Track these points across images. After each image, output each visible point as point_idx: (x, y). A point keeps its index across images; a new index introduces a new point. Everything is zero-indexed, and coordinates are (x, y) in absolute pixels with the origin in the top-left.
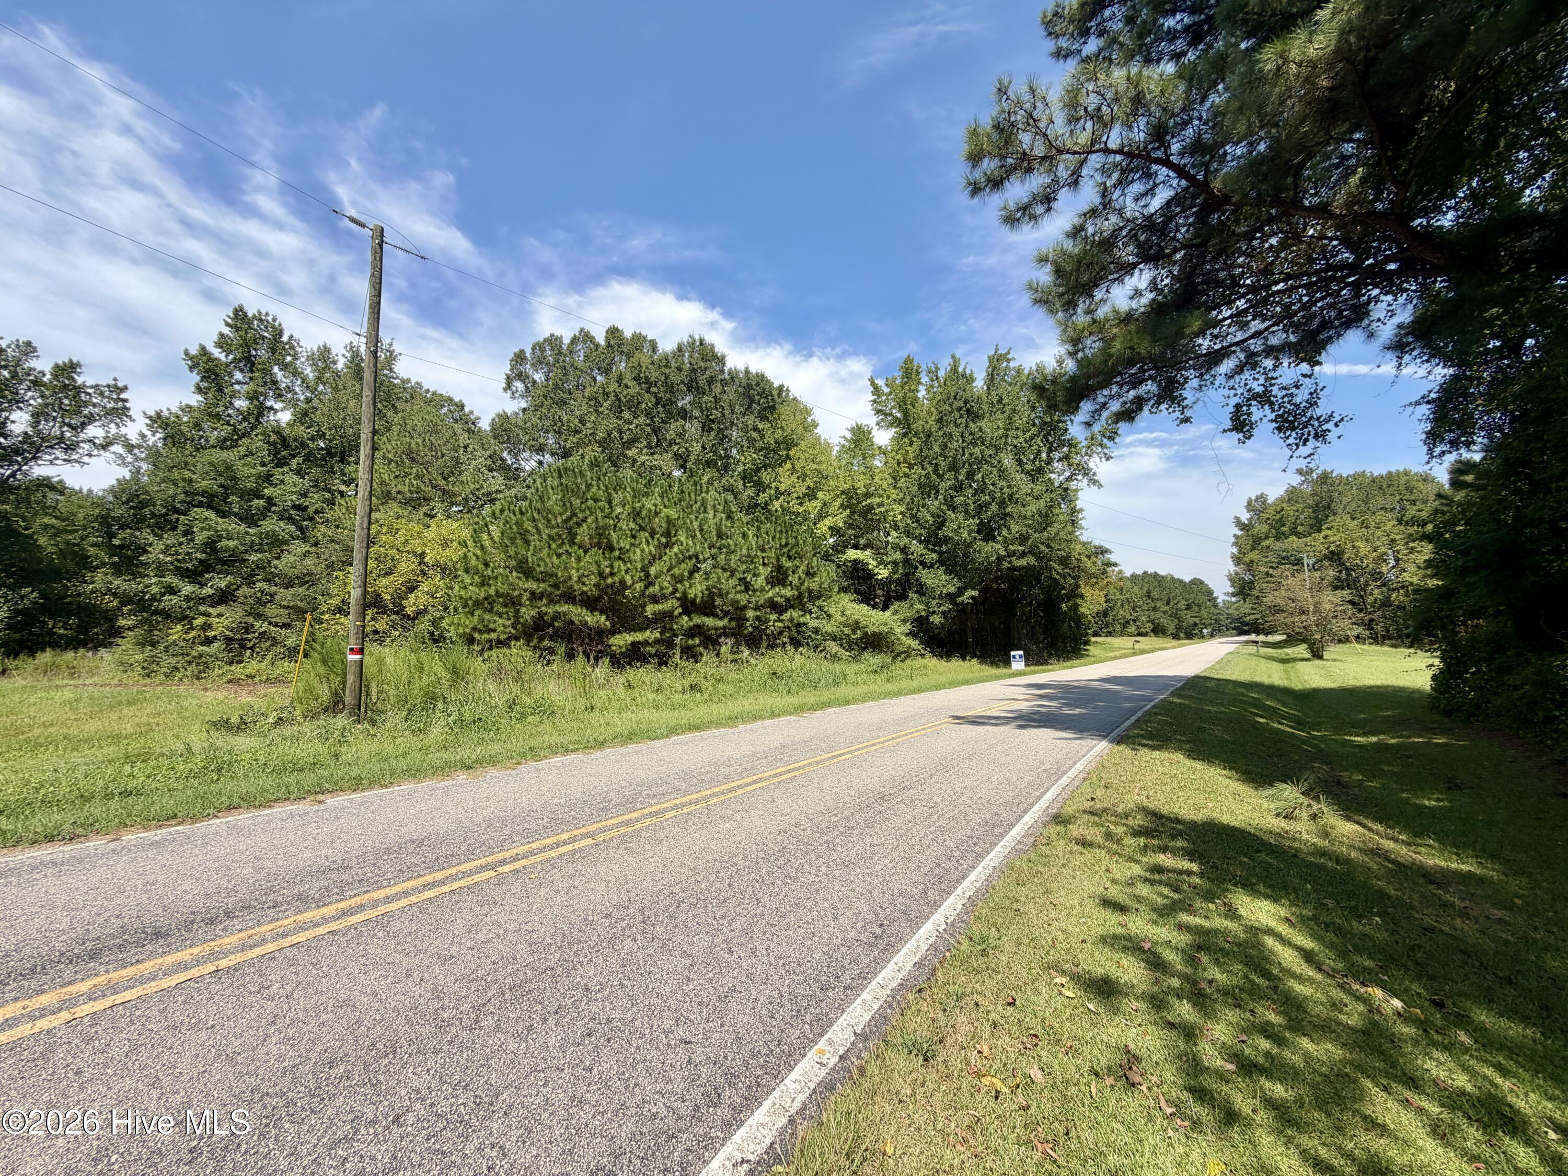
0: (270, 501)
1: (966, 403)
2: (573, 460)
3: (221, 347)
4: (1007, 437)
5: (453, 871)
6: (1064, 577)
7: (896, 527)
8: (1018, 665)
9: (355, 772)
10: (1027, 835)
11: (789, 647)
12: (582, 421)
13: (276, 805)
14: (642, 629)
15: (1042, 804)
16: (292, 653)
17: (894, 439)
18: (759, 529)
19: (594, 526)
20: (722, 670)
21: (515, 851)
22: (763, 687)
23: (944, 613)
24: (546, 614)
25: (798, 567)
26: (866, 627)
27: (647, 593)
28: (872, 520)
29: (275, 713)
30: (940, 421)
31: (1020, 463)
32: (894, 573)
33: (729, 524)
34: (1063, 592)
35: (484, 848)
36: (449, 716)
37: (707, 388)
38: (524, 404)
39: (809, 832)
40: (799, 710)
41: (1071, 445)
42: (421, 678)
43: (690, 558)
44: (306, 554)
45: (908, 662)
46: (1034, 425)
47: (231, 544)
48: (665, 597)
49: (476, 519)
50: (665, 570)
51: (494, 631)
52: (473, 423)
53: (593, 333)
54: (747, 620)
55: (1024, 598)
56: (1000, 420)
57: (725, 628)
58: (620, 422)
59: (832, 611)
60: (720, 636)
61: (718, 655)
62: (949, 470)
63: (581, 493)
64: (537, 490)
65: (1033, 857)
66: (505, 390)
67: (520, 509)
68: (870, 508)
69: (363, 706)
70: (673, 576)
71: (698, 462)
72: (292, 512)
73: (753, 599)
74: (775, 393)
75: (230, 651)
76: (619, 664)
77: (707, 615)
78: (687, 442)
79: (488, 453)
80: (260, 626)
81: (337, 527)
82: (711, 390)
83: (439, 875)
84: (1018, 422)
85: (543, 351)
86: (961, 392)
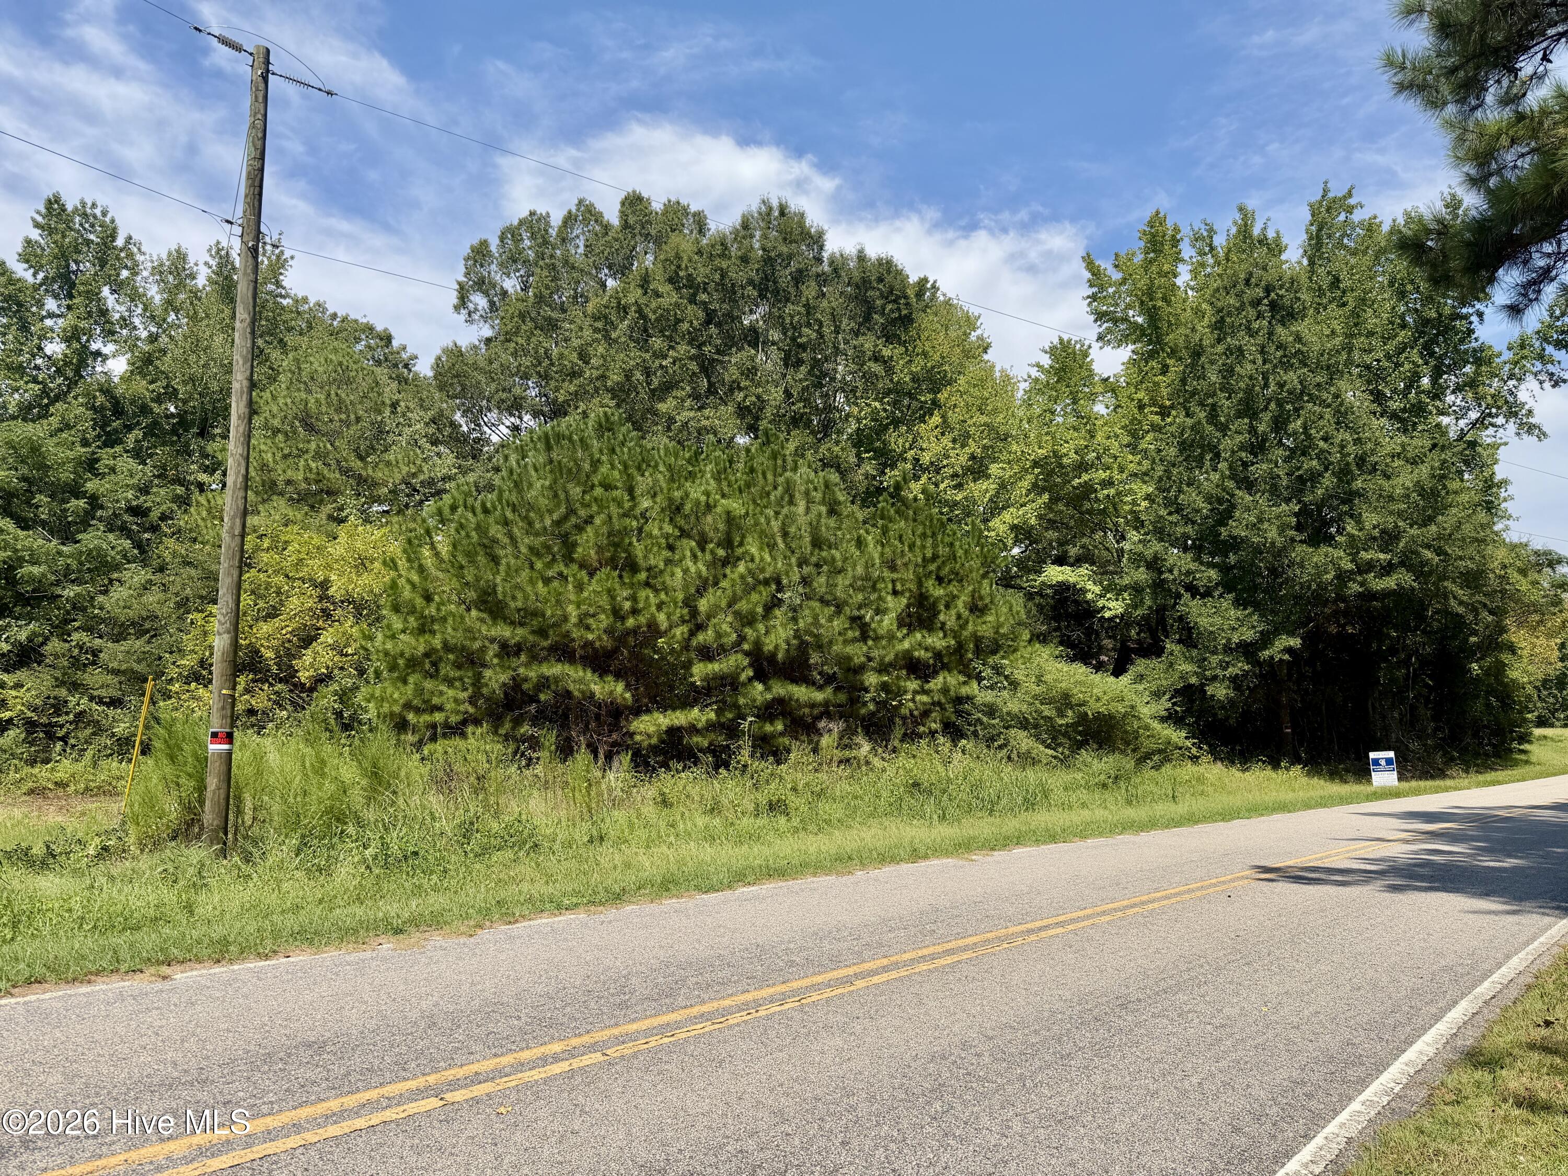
0: (94, 501)
1: (1268, 290)
2: (570, 421)
3: (27, 261)
4: (1350, 351)
5: (372, 1094)
6: (1475, 610)
7: (1138, 524)
8: (1384, 778)
9: (218, 932)
10: (1414, 1081)
11: (941, 740)
12: (584, 357)
13: (99, 979)
14: (685, 704)
15: (1443, 1028)
16: (123, 746)
17: (1132, 362)
18: (885, 531)
19: (605, 530)
20: (822, 776)
21: (475, 1068)
22: (896, 808)
23: (1234, 679)
24: (526, 680)
25: (955, 597)
26: (1083, 704)
27: (694, 643)
28: (1090, 512)
29: (97, 840)
30: (1219, 326)
31: (1378, 397)
32: (1135, 607)
33: (832, 522)
34: (1473, 639)
35: (423, 1061)
36: (365, 847)
37: (792, 290)
38: (487, 332)
39: (987, 1059)
40: (964, 847)
41: (1481, 358)
42: (320, 786)
43: (766, 582)
44: (146, 586)
45: (1167, 769)
46: (1404, 326)
47: (36, 570)
48: (723, 650)
49: (412, 525)
50: (724, 604)
51: (440, 709)
52: (406, 366)
53: (599, 207)
54: (866, 690)
55: (1393, 651)
56: (1336, 319)
57: (826, 703)
58: (647, 356)
59: (1019, 675)
60: (819, 718)
61: (815, 750)
62: (1239, 415)
63: (583, 478)
64: (511, 472)
65: (1427, 1124)
66: (457, 308)
67: (483, 505)
68: (1088, 490)
69: (231, 831)
70: (737, 614)
71: (778, 419)
72: (127, 517)
73: (875, 653)
74: (911, 293)
75: (31, 744)
76: (647, 764)
77: (795, 681)
78: (758, 385)
79: (430, 414)
80: (77, 702)
81: (195, 540)
82: (799, 294)
83: (350, 1101)
84: (1371, 322)
85: (517, 239)
86: (1257, 272)
